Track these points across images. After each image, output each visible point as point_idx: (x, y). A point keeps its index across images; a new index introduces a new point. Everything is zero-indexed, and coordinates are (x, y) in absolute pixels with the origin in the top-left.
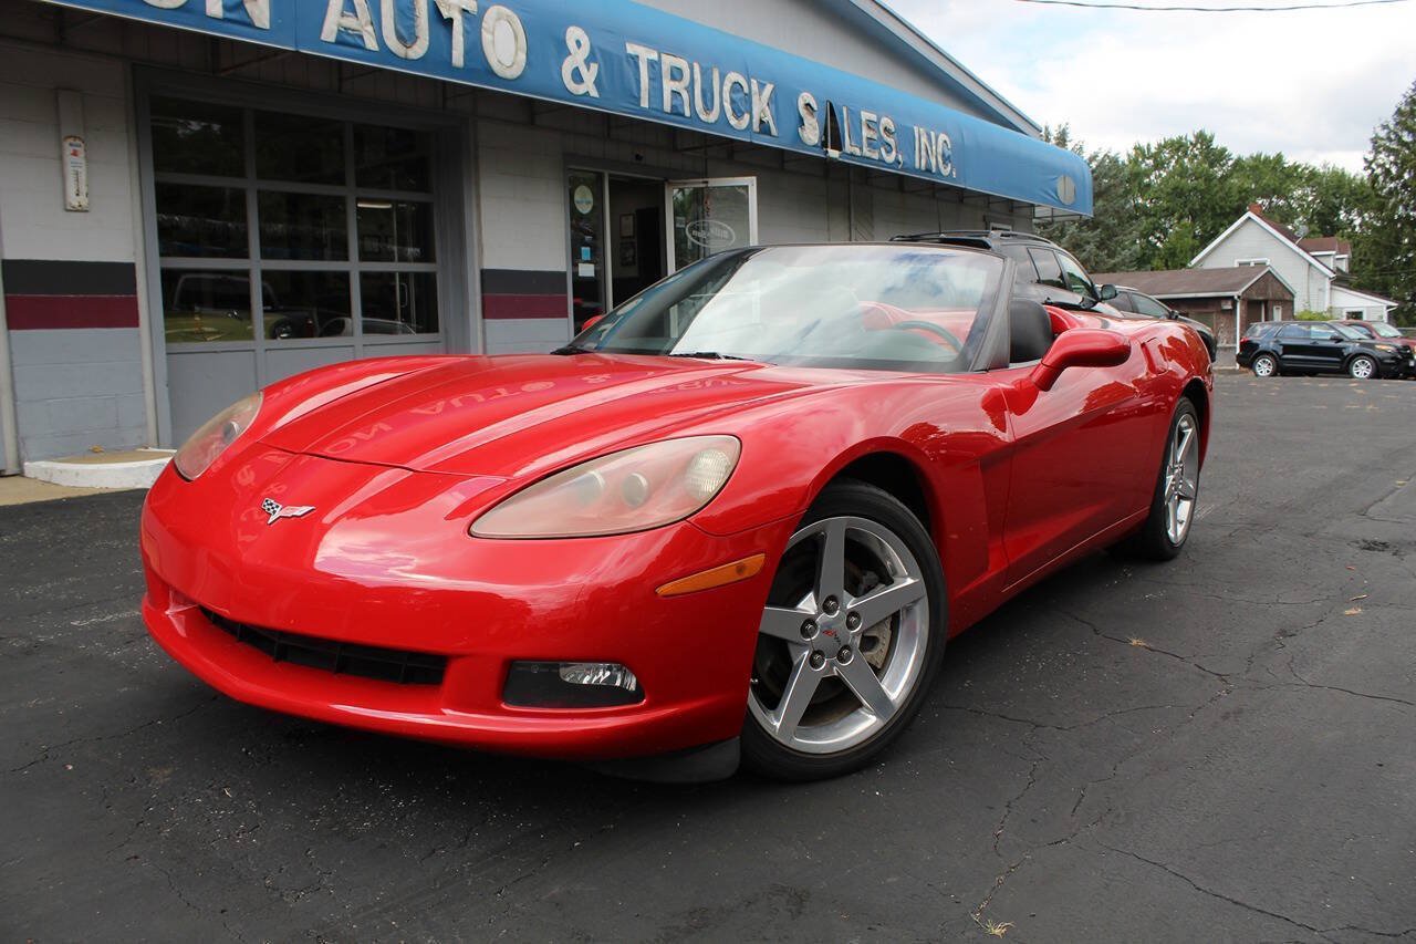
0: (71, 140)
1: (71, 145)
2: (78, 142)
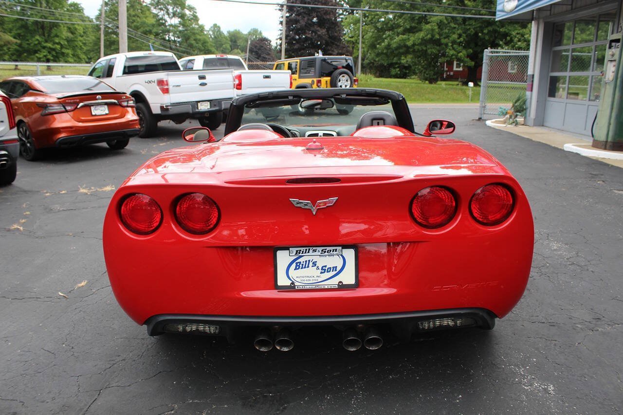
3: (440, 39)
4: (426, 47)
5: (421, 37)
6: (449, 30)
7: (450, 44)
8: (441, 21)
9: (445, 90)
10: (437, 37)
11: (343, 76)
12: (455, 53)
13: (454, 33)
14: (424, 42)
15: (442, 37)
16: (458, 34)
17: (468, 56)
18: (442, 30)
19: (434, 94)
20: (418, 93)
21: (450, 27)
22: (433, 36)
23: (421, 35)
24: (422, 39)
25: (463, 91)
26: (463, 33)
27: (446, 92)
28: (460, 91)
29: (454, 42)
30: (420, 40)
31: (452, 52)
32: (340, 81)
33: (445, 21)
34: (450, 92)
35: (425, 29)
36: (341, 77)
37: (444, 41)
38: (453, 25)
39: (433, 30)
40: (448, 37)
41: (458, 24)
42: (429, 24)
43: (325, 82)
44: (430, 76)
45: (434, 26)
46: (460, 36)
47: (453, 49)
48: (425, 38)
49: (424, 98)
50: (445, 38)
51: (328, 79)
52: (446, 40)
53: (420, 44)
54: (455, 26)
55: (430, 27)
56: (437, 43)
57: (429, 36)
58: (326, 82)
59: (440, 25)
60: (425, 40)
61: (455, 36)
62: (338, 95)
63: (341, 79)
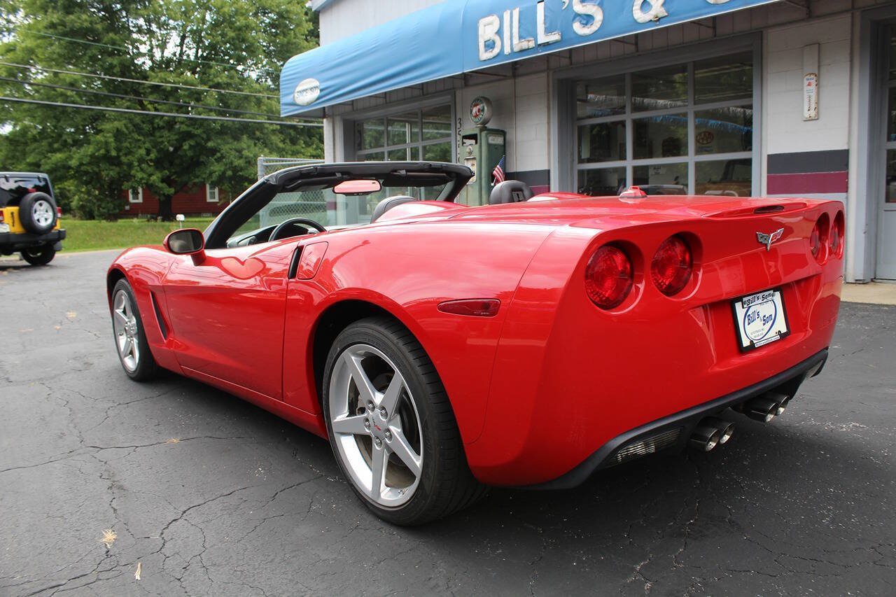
0: (808, 77)
1: (808, 79)
2: (812, 76)
3: (118, 157)
4: (99, 167)
5: (89, 153)
6: (130, 143)
7: (136, 164)
8: (118, 130)
9: (139, 228)
10: (114, 153)
11: (41, 205)
12: (145, 176)
13: (140, 147)
14: (95, 160)
15: (121, 154)
16: (146, 149)
17: (163, 181)
18: (120, 142)
19: (123, 236)
20: (98, 236)
21: (132, 138)
22: (108, 151)
23: (90, 150)
24: (92, 156)
25: (165, 228)
26: (153, 148)
27: (140, 231)
28: (161, 229)
29: (141, 161)
30: (89, 158)
31: (140, 175)
32: (36, 212)
33: (125, 130)
34: (147, 232)
35: (94, 142)
36: (36, 205)
37: (124, 159)
38: (136, 136)
39: (106, 143)
40: (129, 153)
41: (143, 135)
42: (102, 134)
43: (10, 215)
44: (109, 210)
45: (110, 137)
46: (148, 152)
47: (142, 170)
48: (97, 154)
49: (109, 242)
50: (126, 155)
51: (15, 209)
52: (129, 157)
53: (89, 164)
54: (139, 138)
55: (103, 139)
56: (115, 162)
57: (102, 151)
58: (12, 213)
59: (118, 134)
60: (97, 158)
61: (142, 152)
62: (396, 171)
63: (37, 209)
